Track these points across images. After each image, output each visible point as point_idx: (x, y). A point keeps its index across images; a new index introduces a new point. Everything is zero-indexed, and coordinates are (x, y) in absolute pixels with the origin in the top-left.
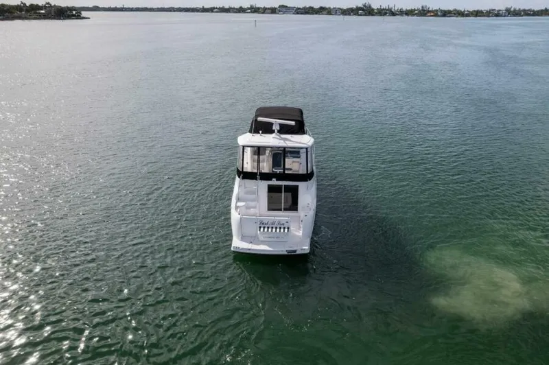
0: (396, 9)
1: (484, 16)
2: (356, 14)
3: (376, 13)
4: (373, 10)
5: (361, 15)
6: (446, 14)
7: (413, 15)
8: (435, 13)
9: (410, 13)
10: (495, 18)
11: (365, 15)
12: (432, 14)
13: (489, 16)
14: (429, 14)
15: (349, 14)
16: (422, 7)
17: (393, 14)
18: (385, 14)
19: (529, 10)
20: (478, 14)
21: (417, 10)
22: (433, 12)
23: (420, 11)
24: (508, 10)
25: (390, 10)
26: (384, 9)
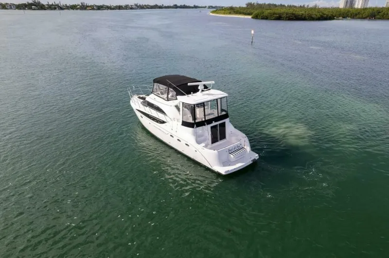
0: (62, 5)
1: (124, 9)
2: (30, 8)
3: (47, 8)
4: (43, 5)
5: (34, 9)
6: (100, 8)
7: (77, 9)
8: (93, 8)
9: (73, 7)
10: (131, 10)
11: (38, 9)
12: (90, 8)
13: (127, 9)
14: (88, 8)
15: (24, 9)
16: (82, 3)
17: (61, 8)
18: (55, 9)
19: (148, 5)
20: (120, 8)
21: (78, 5)
22: (91, 6)
23: (81, 7)
24: (136, 5)
25: (57, 5)
26: (52, 5)
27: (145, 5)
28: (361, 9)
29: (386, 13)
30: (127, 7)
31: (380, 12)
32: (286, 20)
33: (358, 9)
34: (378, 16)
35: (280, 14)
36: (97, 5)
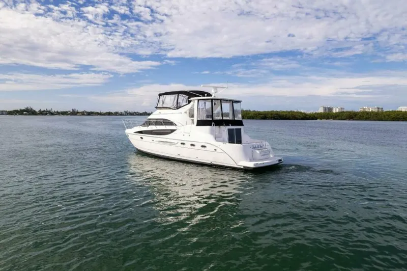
0: (53, 111)
1: (114, 115)
2: (21, 114)
4: (35, 111)
5: (25, 115)
6: (90, 114)
7: (68, 115)
8: (83, 114)
9: (64, 113)
10: (120, 116)
11: (30, 115)
14: (78, 114)
16: (73, 110)
17: (52, 114)
18: (46, 114)
20: (109, 114)
21: (69, 111)
22: (81, 113)
23: (72, 112)
24: (126, 112)
25: (49, 112)
26: (44, 111)
27: (135, 112)
28: (339, 112)
29: (362, 115)
30: (116, 114)
31: (356, 115)
32: (271, 119)
33: (336, 113)
34: (356, 118)
35: (265, 114)
36: (87, 111)
